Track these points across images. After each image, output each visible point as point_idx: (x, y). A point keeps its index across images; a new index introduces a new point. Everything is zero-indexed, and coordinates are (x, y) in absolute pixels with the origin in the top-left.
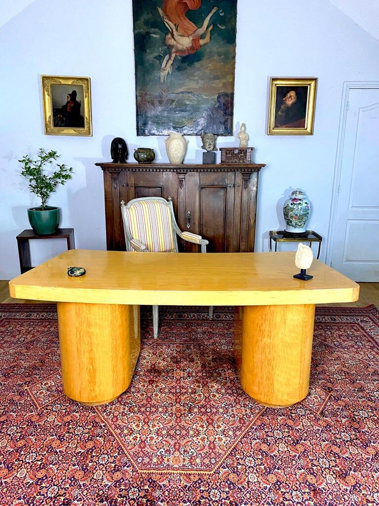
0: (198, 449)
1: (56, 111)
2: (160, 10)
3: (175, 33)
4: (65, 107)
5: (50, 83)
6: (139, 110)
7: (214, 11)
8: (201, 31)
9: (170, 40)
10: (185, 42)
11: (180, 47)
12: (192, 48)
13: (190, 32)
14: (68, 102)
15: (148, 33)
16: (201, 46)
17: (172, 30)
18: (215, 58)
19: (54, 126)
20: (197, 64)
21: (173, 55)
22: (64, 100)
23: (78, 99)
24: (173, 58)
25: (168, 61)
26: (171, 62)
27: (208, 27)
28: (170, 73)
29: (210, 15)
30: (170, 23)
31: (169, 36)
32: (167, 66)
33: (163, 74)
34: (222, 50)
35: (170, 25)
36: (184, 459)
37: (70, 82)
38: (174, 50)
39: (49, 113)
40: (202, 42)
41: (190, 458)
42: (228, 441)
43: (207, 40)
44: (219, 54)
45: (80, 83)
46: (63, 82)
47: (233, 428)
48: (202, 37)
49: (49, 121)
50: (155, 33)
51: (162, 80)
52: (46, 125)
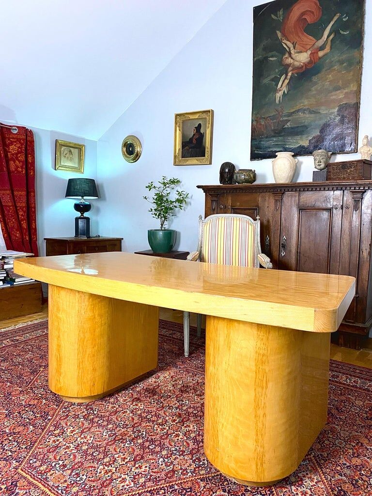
0: (90, 479)
1: (184, 144)
2: (278, 32)
3: (292, 52)
4: (191, 139)
5: (182, 119)
6: (254, 134)
7: (335, 18)
8: (320, 43)
9: (287, 60)
10: (302, 58)
11: (297, 64)
12: (310, 62)
13: (309, 47)
14: (194, 135)
15: (266, 58)
16: (320, 58)
17: (289, 49)
18: (336, 67)
19: (182, 158)
20: (315, 79)
21: (290, 74)
22: (191, 133)
23: (202, 131)
24: (289, 77)
25: (284, 81)
26: (287, 81)
27: (328, 37)
28: (286, 93)
29: (332, 23)
30: (288, 43)
31: (287, 55)
32: (283, 86)
33: (279, 95)
34: (344, 57)
35: (287, 44)
36: (65, 481)
37: (196, 116)
38: (290, 69)
39: (179, 146)
40: (321, 54)
41: (72, 482)
42: (127, 487)
43: (327, 49)
44: (341, 62)
45: (204, 116)
46: (191, 117)
47: (151, 476)
48: (322, 48)
49: (179, 153)
50: (272, 57)
51: (277, 101)
52: (175, 157)
